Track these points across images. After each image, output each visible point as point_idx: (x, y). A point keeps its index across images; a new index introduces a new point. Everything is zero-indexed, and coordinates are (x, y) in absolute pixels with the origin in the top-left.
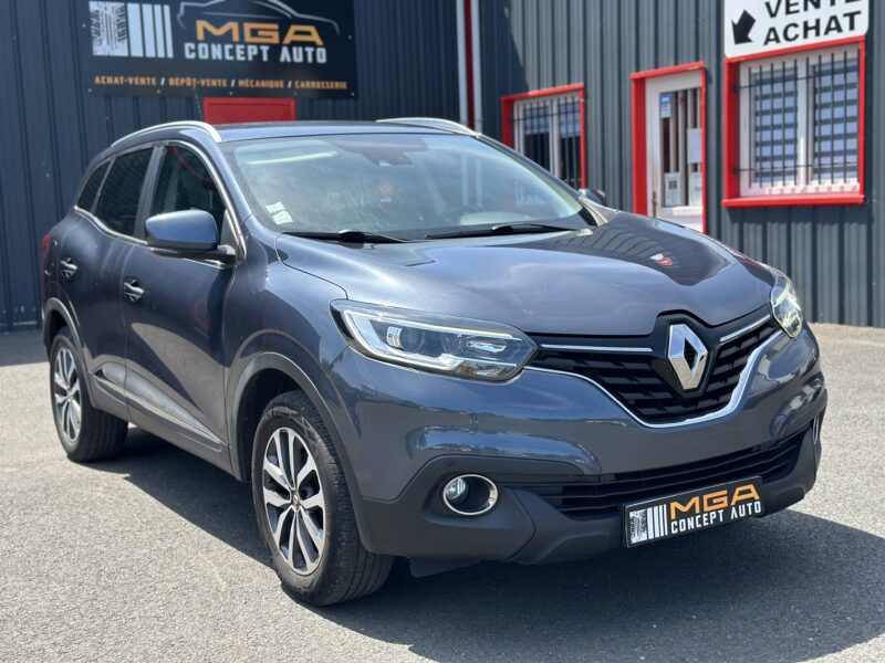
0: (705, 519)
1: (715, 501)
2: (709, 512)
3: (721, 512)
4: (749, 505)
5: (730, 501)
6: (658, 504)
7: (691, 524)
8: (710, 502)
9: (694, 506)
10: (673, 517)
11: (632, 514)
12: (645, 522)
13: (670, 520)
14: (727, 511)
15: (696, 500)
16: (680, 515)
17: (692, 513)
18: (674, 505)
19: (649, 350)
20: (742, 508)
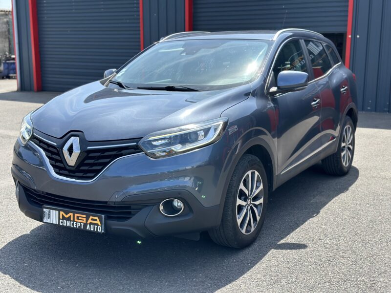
0: (75, 225)
1: (80, 218)
2: (77, 222)
3: (82, 224)
4: (96, 226)
5: (87, 221)
6: (55, 209)
7: (68, 224)
8: (78, 218)
9: (70, 216)
10: (61, 218)
11: (44, 210)
12: (50, 215)
13: (59, 219)
14: (85, 225)
15: (71, 214)
16: (64, 218)
17: (69, 219)
18: (62, 213)
19: (56, 144)
20: (92, 226)
